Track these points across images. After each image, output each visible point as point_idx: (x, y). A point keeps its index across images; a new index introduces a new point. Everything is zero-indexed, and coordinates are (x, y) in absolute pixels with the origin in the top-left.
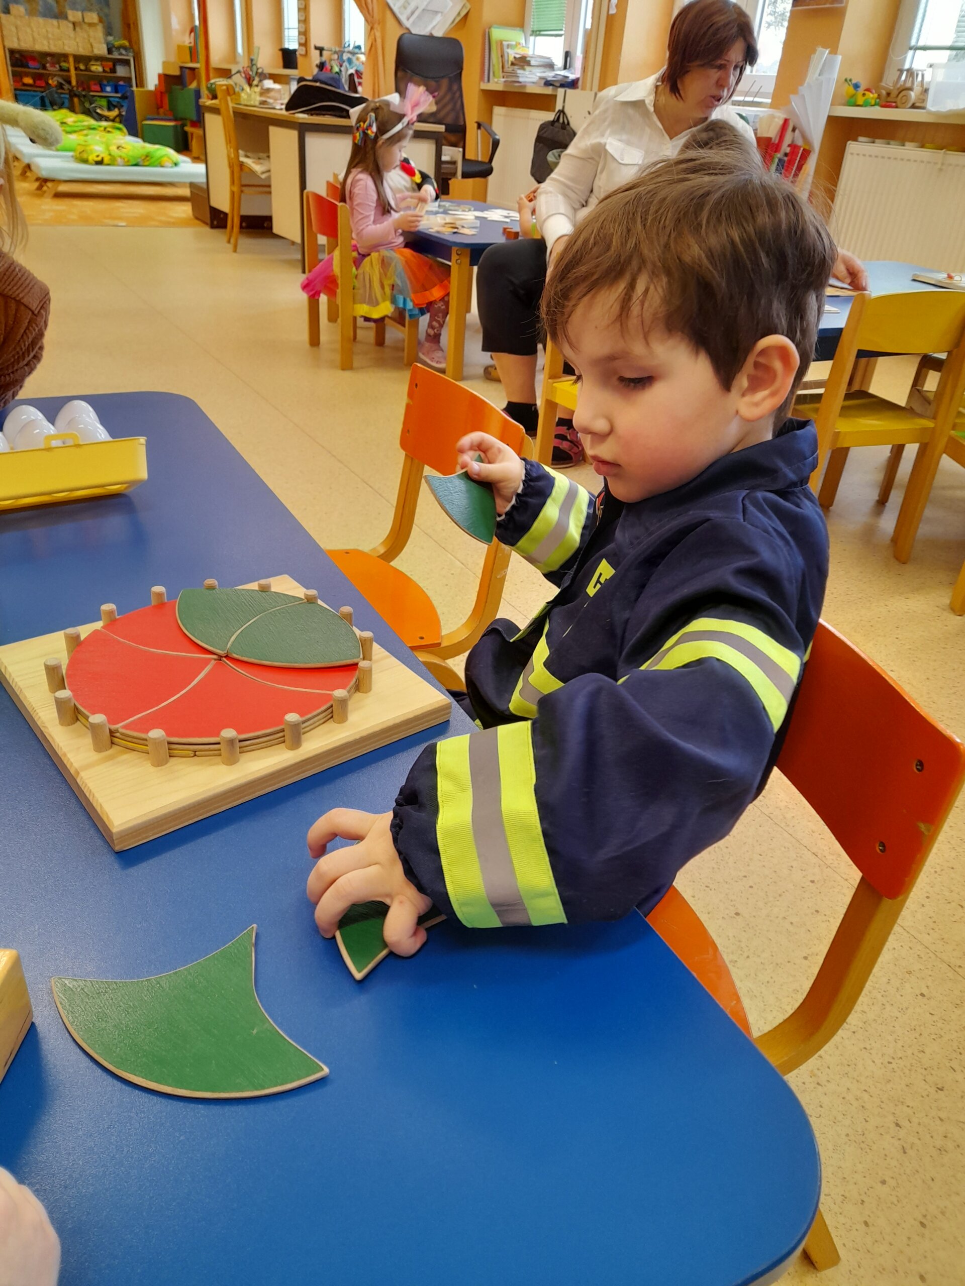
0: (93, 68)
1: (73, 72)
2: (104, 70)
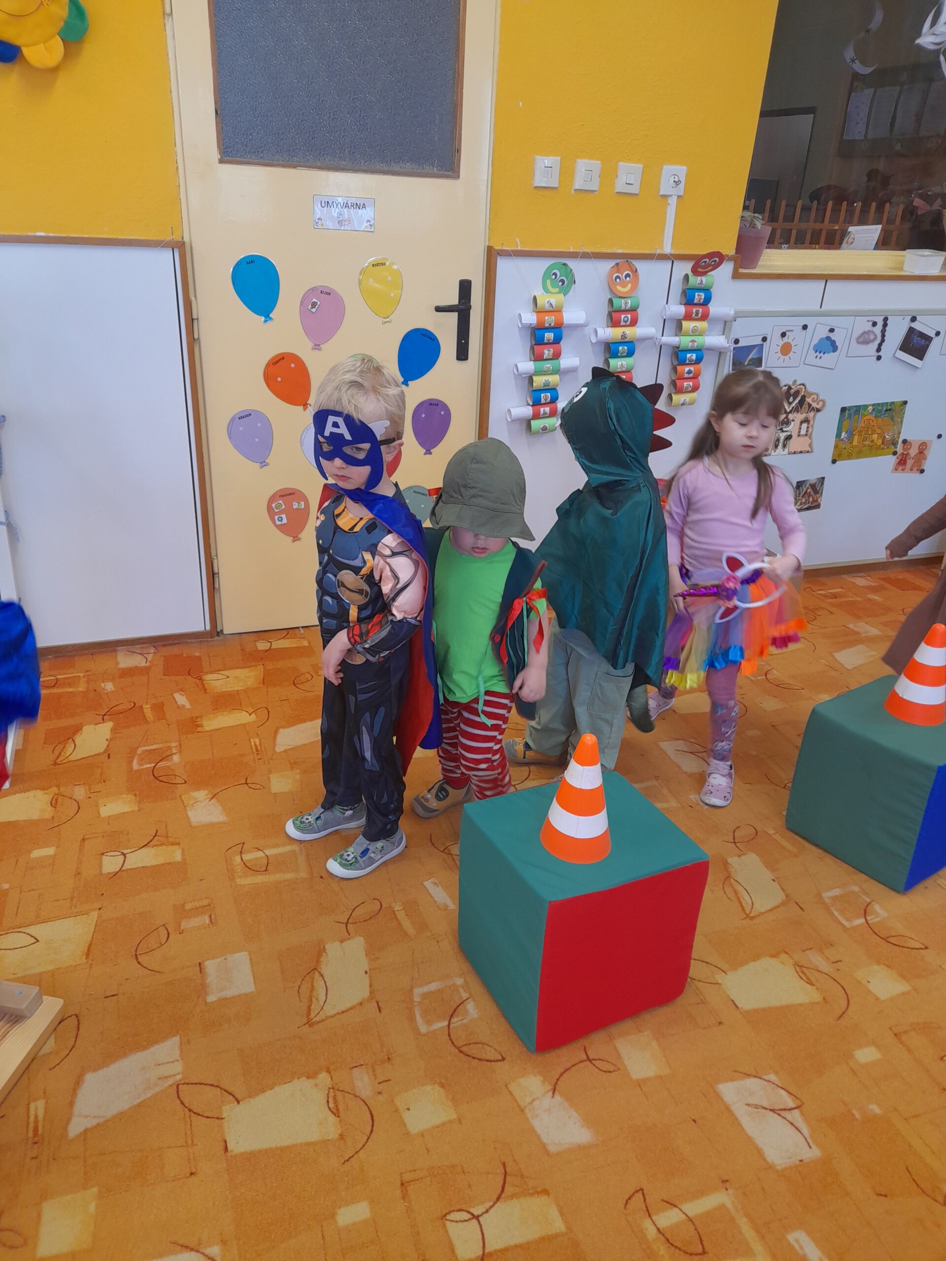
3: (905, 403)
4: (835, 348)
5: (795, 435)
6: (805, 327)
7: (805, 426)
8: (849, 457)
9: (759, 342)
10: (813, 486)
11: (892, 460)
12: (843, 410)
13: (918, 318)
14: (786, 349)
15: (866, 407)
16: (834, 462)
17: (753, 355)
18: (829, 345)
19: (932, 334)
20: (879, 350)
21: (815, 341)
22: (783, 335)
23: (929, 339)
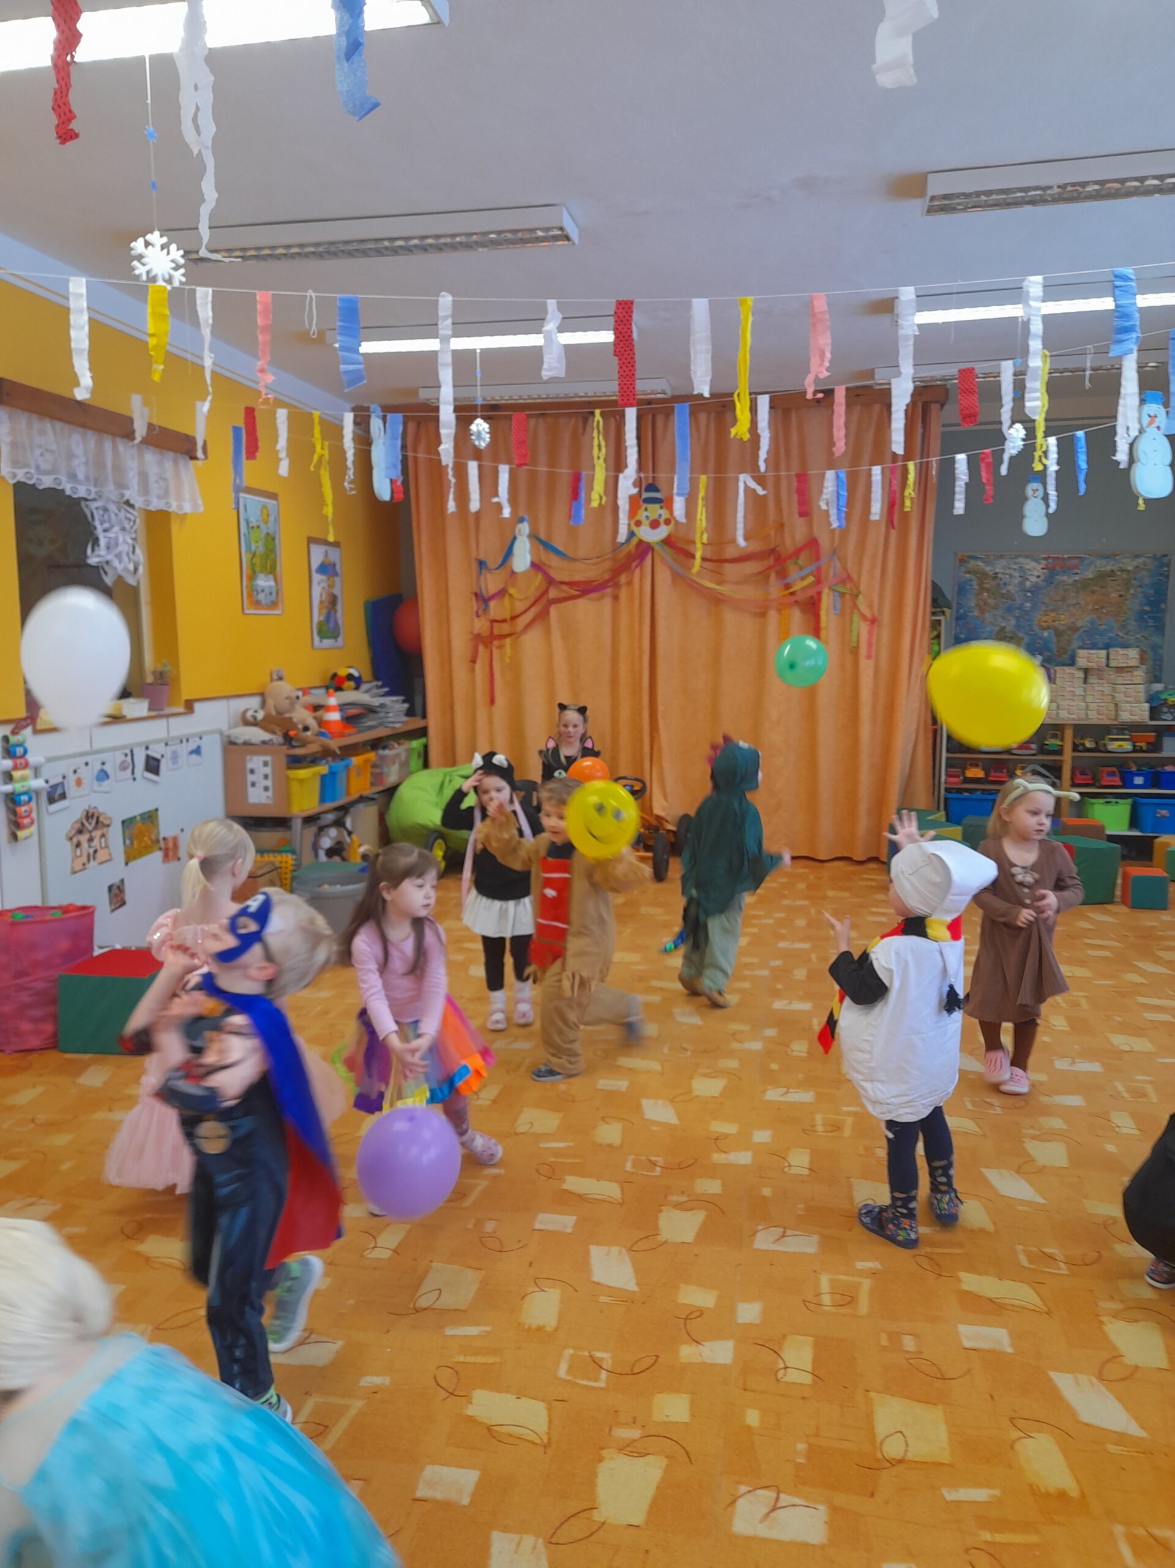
0: (1113, 746)
1: (1068, 755)
2: (1134, 746)
3: (157, 810)
4: (107, 777)
5: (98, 848)
6: (87, 764)
7: (103, 840)
8: (135, 858)
9: (59, 780)
10: (118, 887)
11: (158, 855)
12: (123, 822)
13: (150, 747)
14: (79, 782)
15: (135, 817)
16: (127, 864)
17: (59, 791)
18: (103, 776)
19: (158, 756)
20: (133, 773)
21: (95, 773)
22: (75, 772)
23: (158, 761)
